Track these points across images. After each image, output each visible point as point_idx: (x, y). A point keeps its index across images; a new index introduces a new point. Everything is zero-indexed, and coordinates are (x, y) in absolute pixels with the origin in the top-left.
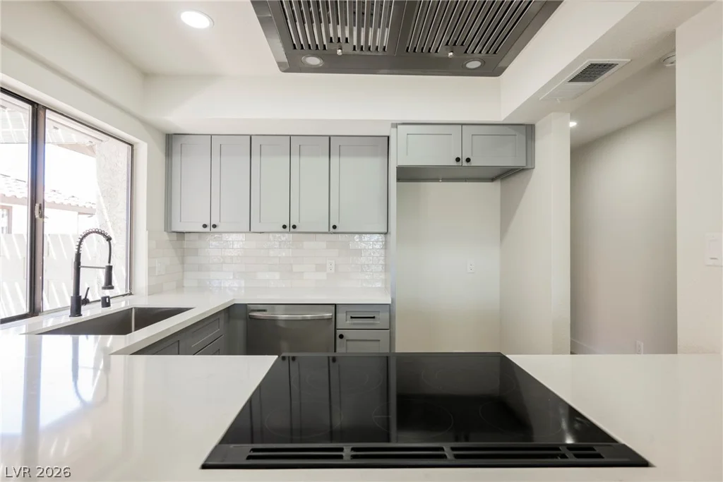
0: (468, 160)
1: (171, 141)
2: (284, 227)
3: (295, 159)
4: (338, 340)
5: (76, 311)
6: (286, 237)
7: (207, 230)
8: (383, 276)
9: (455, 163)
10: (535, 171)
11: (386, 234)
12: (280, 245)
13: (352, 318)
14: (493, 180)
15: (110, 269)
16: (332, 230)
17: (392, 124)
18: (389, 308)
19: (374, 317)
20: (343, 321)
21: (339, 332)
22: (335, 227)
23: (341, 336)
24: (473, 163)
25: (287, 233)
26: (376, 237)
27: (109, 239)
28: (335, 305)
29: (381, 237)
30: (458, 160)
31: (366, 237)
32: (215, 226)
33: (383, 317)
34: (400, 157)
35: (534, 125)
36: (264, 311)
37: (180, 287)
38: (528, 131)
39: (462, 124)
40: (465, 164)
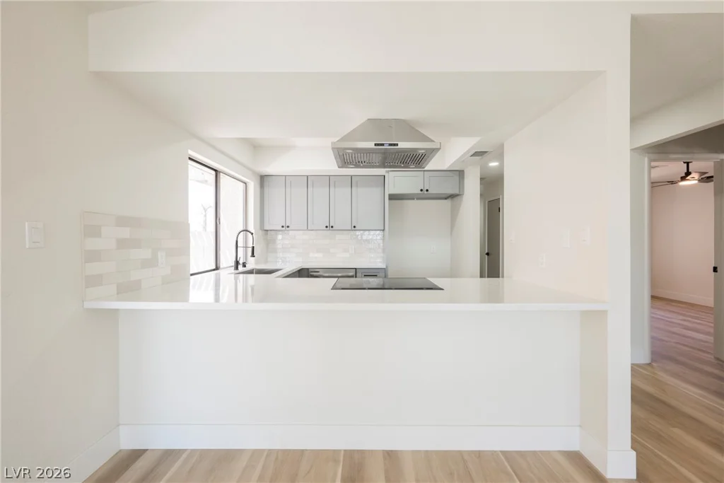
0: (427, 190)
1: (263, 179)
2: (327, 227)
3: (332, 189)
5: (237, 268)
6: (328, 233)
7: (284, 229)
8: (382, 255)
9: (421, 192)
10: (464, 197)
11: (383, 230)
13: (364, 275)
14: (446, 199)
15: (253, 247)
16: (353, 228)
17: (386, 171)
18: (385, 270)
19: (376, 276)
22: (354, 227)
24: (430, 191)
25: (328, 230)
26: (378, 232)
27: (252, 234)
28: (356, 269)
29: (381, 233)
30: (422, 190)
31: (372, 232)
32: (288, 227)
34: (391, 189)
35: (463, 171)
36: (318, 272)
37: (266, 262)
38: (461, 173)
39: (424, 171)
40: (426, 192)
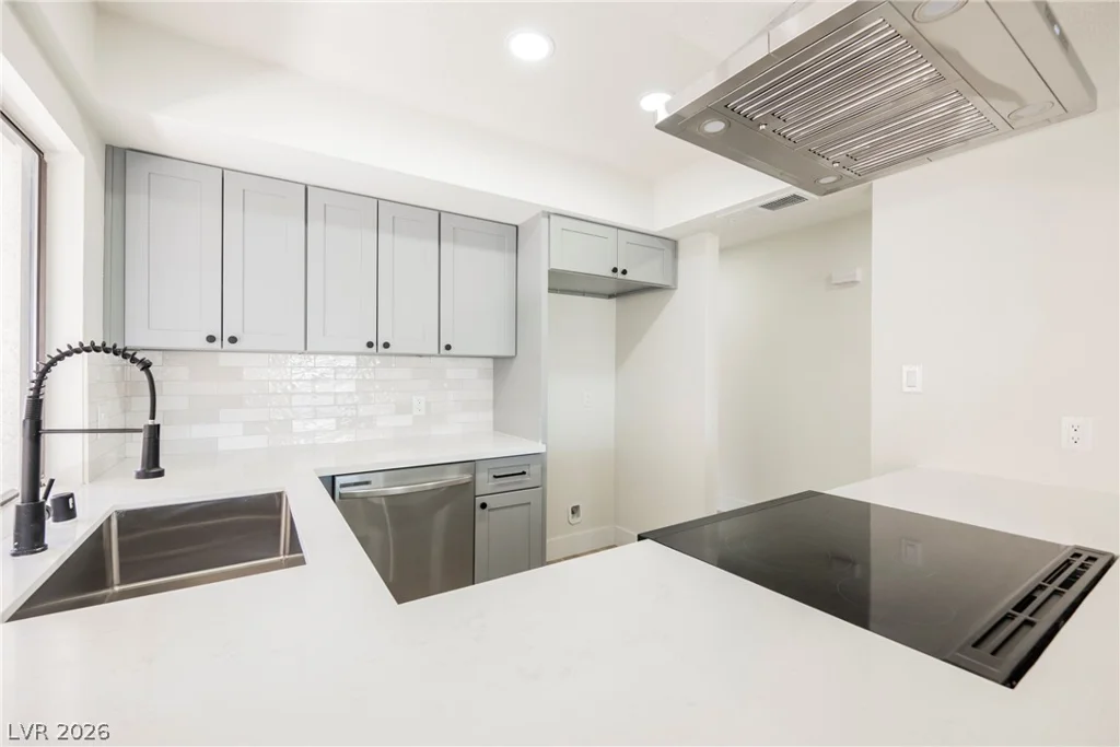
0: (624, 272)
1: (120, 162)
2: (370, 345)
3: (384, 238)
4: (479, 511)
7: (215, 345)
8: (490, 417)
9: (610, 274)
10: (677, 291)
11: (512, 357)
12: (335, 374)
13: (495, 477)
14: (611, 296)
15: (154, 434)
16: (443, 351)
17: (543, 212)
18: (541, 458)
19: (524, 473)
20: (485, 483)
21: (479, 501)
22: (448, 348)
23: (484, 506)
24: (628, 275)
25: (374, 354)
27: (146, 366)
28: (475, 462)
30: (614, 270)
32: (234, 339)
33: (534, 470)
35: (676, 242)
36: (367, 483)
38: (674, 246)
39: (618, 228)
40: (620, 276)
